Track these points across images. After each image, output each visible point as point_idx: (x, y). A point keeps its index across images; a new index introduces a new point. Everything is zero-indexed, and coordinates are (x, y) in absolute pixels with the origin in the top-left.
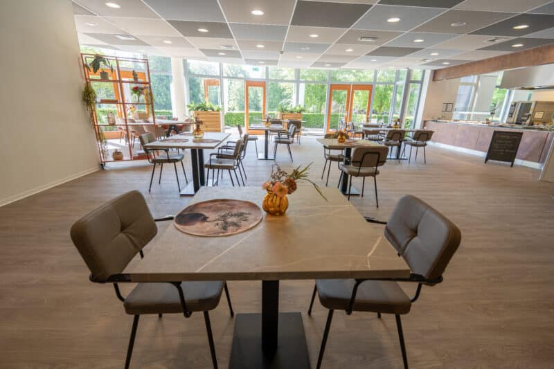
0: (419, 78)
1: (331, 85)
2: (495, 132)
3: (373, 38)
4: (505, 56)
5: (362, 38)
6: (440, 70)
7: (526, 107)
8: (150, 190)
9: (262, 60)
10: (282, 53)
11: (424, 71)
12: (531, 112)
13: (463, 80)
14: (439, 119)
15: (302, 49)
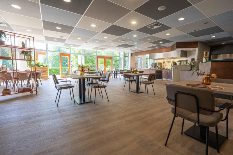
0: (127, 55)
1: (98, 56)
2: (156, 71)
3: (124, 41)
4: (152, 50)
5: (121, 40)
7: (156, 64)
8: (57, 106)
10: (86, 42)
11: (128, 53)
12: (158, 66)
13: (139, 56)
15: (96, 42)
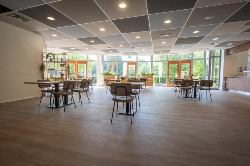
0: (219, 55)
3: (168, 34)
5: (162, 35)
6: (230, 49)
9: (130, 53)
10: (133, 48)
11: (221, 51)
14: (236, 76)
15: (140, 45)
